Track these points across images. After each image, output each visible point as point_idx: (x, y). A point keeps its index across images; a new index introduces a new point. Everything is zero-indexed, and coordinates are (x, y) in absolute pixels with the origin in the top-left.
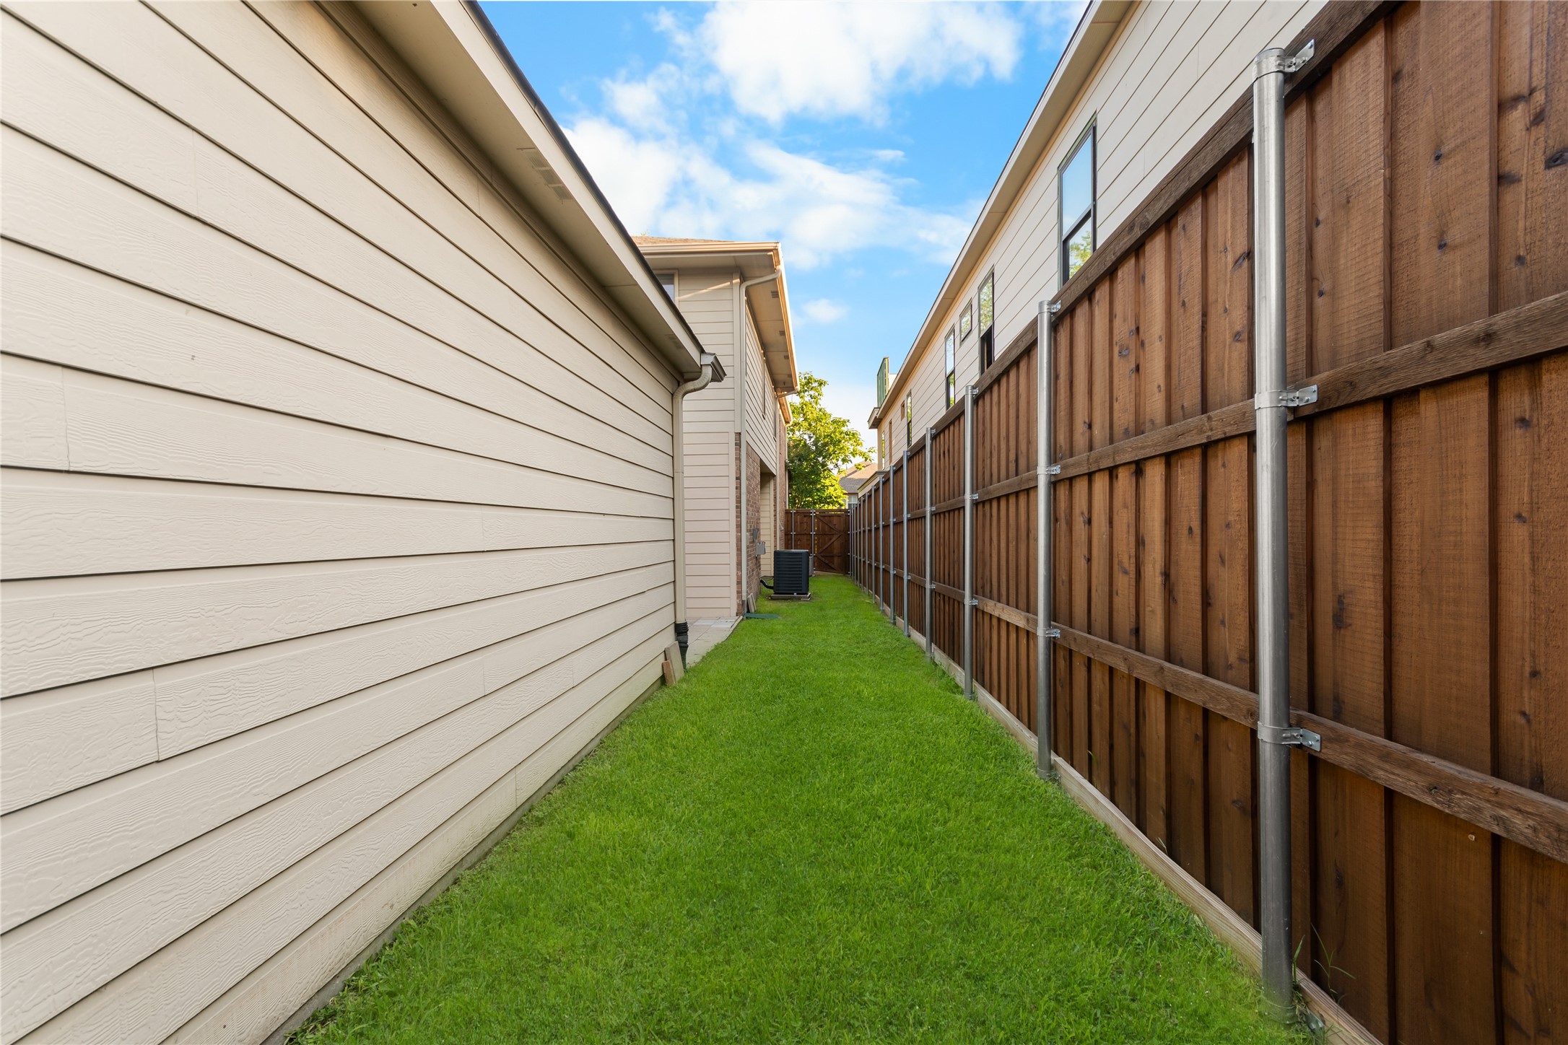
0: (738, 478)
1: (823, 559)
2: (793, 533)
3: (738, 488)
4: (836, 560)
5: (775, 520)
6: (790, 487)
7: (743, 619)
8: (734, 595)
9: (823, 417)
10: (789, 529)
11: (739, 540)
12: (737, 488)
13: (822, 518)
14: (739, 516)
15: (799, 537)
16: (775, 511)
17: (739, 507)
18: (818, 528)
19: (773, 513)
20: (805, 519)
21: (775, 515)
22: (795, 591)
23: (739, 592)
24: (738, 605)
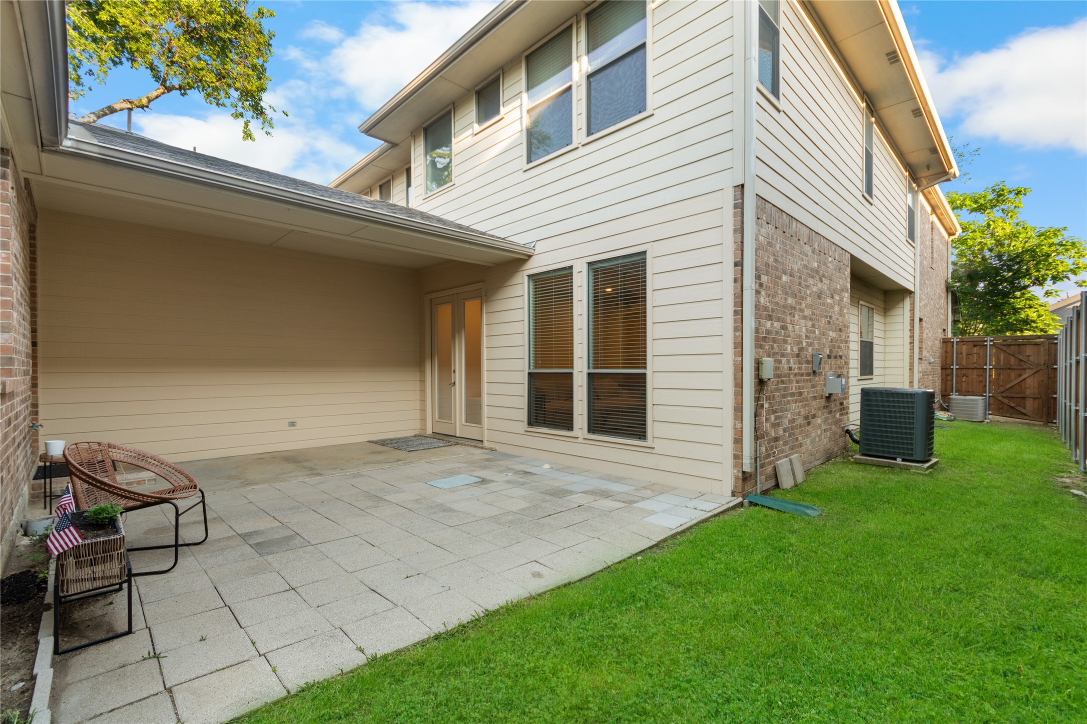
0: (739, 264)
1: (1006, 401)
2: (955, 367)
3: (739, 280)
4: (1029, 404)
5: (912, 349)
6: (954, 312)
7: (741, 505)
8: (729, 461)
9: (1022, 230)
10: (949, 362)
11: (739, 369)
12: (735, 281)
13: (1004, 348)
14: (739, 327)
15: (964, 372)
16: (912, 337)
17: (739, 313)
18: (998, 360)
19: (908, 340)
20: (975, 350)
21: (912, 343)
22: (900, 454)
23: (738, 457)
24: (736, 478)
